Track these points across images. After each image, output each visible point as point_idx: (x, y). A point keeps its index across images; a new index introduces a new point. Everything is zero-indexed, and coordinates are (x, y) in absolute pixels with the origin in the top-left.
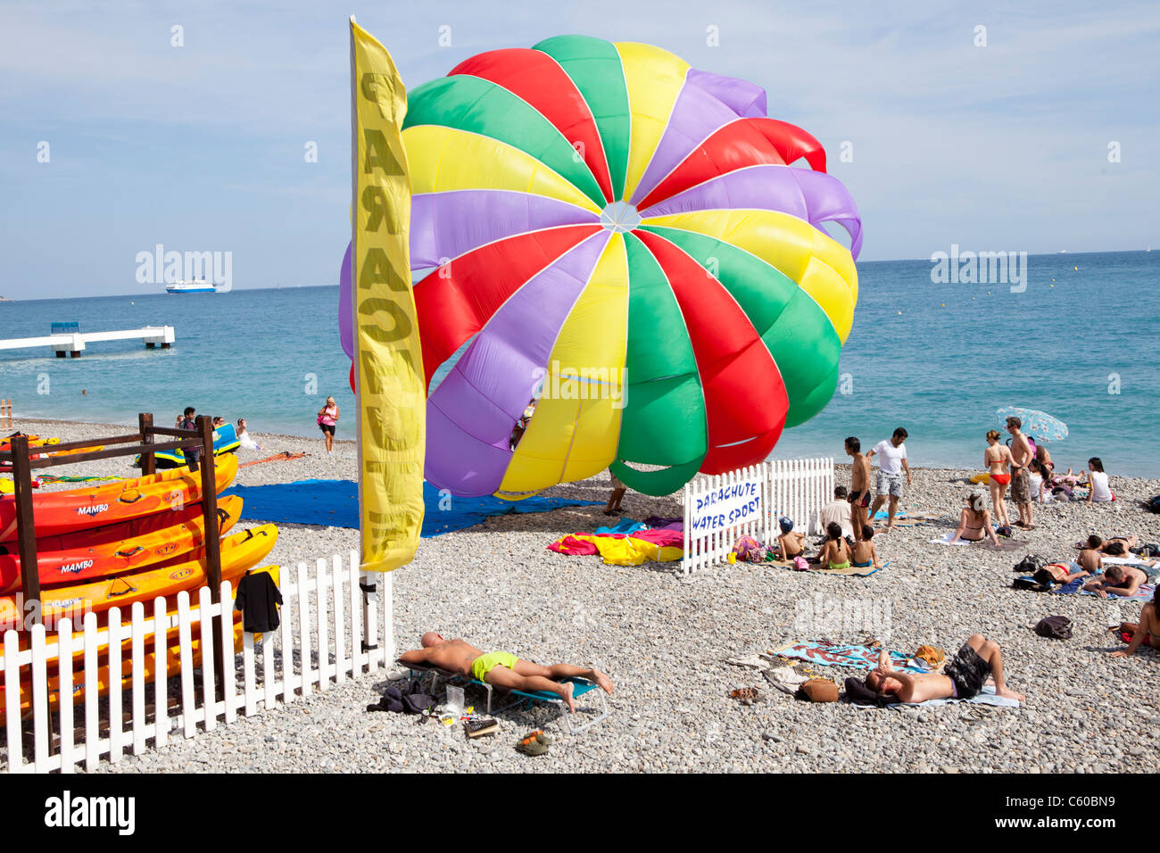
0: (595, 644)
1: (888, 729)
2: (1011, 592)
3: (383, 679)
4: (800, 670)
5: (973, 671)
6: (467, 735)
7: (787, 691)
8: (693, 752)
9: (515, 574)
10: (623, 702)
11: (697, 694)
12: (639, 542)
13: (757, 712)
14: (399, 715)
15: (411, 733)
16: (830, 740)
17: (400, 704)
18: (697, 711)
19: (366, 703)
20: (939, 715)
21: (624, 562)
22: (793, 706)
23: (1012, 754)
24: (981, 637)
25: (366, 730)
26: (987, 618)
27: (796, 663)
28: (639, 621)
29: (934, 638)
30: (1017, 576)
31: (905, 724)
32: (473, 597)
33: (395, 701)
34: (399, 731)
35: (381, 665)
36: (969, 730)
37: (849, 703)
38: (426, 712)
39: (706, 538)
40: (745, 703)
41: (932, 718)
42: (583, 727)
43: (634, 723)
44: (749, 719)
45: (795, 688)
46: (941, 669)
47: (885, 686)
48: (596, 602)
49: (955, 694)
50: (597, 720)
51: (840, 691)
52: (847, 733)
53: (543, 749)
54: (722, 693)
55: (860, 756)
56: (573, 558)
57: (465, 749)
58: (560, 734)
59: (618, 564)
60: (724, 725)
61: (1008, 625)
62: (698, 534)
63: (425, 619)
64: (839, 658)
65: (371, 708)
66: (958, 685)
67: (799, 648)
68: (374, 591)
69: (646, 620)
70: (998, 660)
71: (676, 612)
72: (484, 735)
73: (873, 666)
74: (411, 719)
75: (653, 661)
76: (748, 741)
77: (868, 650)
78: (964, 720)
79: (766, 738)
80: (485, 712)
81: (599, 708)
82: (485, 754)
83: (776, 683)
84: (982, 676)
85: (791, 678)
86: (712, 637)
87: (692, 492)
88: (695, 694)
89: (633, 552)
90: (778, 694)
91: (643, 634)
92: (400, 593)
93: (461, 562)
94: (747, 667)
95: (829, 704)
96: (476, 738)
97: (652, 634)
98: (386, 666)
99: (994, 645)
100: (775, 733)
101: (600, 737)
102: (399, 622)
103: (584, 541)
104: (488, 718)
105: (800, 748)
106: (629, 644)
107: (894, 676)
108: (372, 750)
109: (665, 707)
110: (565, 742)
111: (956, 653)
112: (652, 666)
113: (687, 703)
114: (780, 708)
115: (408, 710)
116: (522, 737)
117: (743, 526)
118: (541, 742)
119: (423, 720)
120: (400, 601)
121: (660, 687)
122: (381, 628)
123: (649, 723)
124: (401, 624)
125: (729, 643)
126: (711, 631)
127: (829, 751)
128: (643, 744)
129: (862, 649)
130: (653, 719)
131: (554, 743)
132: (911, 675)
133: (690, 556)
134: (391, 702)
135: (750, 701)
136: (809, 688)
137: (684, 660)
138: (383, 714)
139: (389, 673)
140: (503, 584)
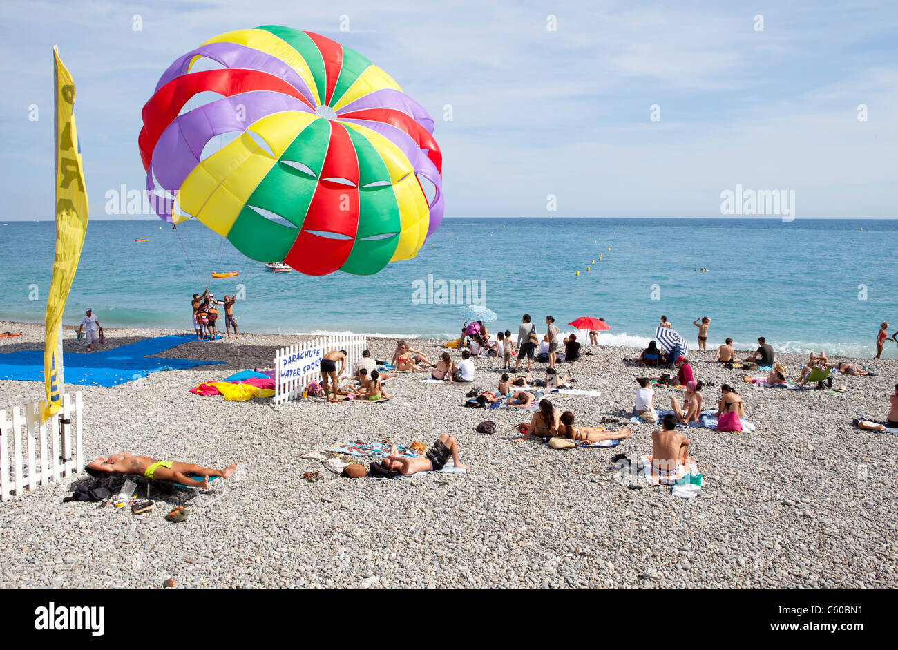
0: (219, 450)
1: (394, 491)
2: (464, 409)
3: (76, 480)
4: (344, 460)
5: (442, 455)
6: (133, 513)
7: (336, 473)
8: (279, 512)
9: (167, 409)
10: (236, 485)
11: (282, 477)
12: (248, 387)
13: (318, 486)
14: (86, 503)
15: (95, 514)
16: (361, 500)
17: (87, 496)
18: (282, 487)
19: (63, 497)
20: (423, 480)
21: (238, 399)
22: (340, 481)
23: (462, 499)
24: (446, 435)
25: (62, 515)
26: (451, 424)
27: (342, 455)
28: (247, 435)
29: (421, 437)
30: (467, 399)
31: (403, 487)
32: (140, 424)
33: (83, 494)
34: (86, 513)
35: (74, 471)
36: (439, 488)
37: (372, 477)
38: (104, 500)
39: (289, 383)
40: (311, 481)
41: (419, 483)
42: (210, 502)
43: (243, 498)
44: (313, 490)
45: (341, 470)
46: (424, 454)
47: (393, 466)
48: (220, 424)
49: (432, 468)
50: (219, 497)
51: (367, 470)
52: (371, 494)
53: (184, 517)
54: (297, 476)
55: (378, 507)
56: (206, 397)
57: (132, 521)
58: (195, 507)
59: (235, 400)
60: (298, 495)
61: (462, 427)
62: (284, 380)
63: (105, 439)
64: (367, 451)
65: (66, 500)
66: (433, 463)
67: (343, 446)
68: (69, 423)
69: (251, 434)
70: (456, 448)
71: (270, 428)
72: (145, 512)
73: (386, 455)
74: (94, 505)
75: (255, 459)
76: (312, 503)
77: (383, 446)
78: (436, 482)
79: (323, 501)
80: (145, 497)
81: (220, 490)
82: (145, 524)
83: (329, 468)
84: (447, 457)
85: (338, 464)
86: (292, 442)
87: (280, 355)
88: (281, 477)
89: (244, 393)
90: (331, 474)
91: (249, 443)
92: (89, 423)
93: (131, 402)
94: (313, 460)
95: (360, 479)
96: (139, 514)
97: (255, 443)
98: (78, 472)
99: (453, 439)
100: (328, 498)
101: (221, 508)
102: (87, 442)
103: (213, 386)
104: (147, 501)
105: (343, 505)
106: (240, 449)
107: (398, 460)
108: (66, 527)
109: (262, 486)
110: (198, 512)
111: (433, 444)
112: (255, 462)
113: (276, 483)
114: (332, 482)
115: (92, 499)
116: (170, 510)
117: (312, 375)
118: (182, 513)
119: (104, 505)
120: (88, 429)
121: (259, 474)
122: (74, 447)
123: (252, 497)
124: (89, 443)
125: (302, 446)
126: (291, 439)
127: (360, 506)
128: (248, 509)
129: (380, 445)
130: (254, 494)
131: (191, 513)
132: (408, 458)
133: (279, 394)
134: (80, 495)
135: (314, 480)
136: (349, 470)
137: (274, 457)
138: (75, 503)
139: (80, 477)
140: (159, 415)
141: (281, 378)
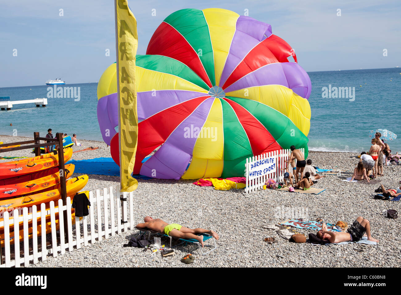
0: (212, 220)
1: (325, 253)
2: (374, 200)
3: (130, 234)
4: (291, 231)
5: (359, 231)
6: (162, 256)
7: (286, 239)
8: (250, 262)
9: (180, 194)
10: (223, 243)
11: (251, 240)
12: (228, 181)
13: (275, 246)
14: (136, 248)
15: (141, 255)
16: (303, 258)
17: (136, 244)
18: (251, 246)
19: (123, 243)
20: (345, 248)
21: (223, 189)
22: (289, 244)
23: (374, 263)
24: (362, 218)
25: (123, 254)
26: (364, 210)
27: (290, 228)
28: (228, 212)
29: (343, 218)
30: (376, 194)
31: (332, 251)
32: (165, 203)
33: (134, 243)
34: (136, 254)
35: (129, 229)
36: (357, 253)
37: (310, 243)
38: (146, 247)
39: (255, 179)
40: (270, 243)
41: (343, 249)
42: (207, 253)
43: (227, 251)
44: (271, 249)
45: (289, 238)
46: (346, 230)
47: (324, 237)
48: (212, 205)
49: (352, 240)
50: (212, 250)
51: (307, 239)
52: (309, 255)
53: (192, 261)
54: (261, 239)
55: (315, 263)
56: (203, 187)
57: (162, 261)
58: (198, 255)
59: (220, 190)
60: (262, 252)
61: (373, 213)
62: (252, 178)
63: (146, 211)
64: (306, 226)
65: (125, 246)
66: (353, 236)
67: (290, 222)
68: (126, 200)
69: (231, 211)
70: (369, 226)
71: (243, 208)
72: (169, 256)
73: (319, 229)
74: (141, 250)
75: (234, 227)
76: (271, 258)
77: (317, 223)
78: (355, 250)
79: (278, 257)
80: (169, 247)
81: (213, 245)
82: (169, 263)
83: (282, 235)
84: (362, 233)
85: (287, 233)
86: (257, 218)
87: (249, 162)
88: (250, 240)
89: (226, 185)
90: (282, 240)
91: (230, 217)
92: (136, 201)
93: (159, 189)
94: (270, 229)
95: (302, 244)
96: (166, 257)
97: (234, 217)
98: (131, 229)
99: (367, 221)
100: (281, 255)
101: (214, 257)
102: (135, 212)
103: (207, 181)
104: (170, 249)
105: (291, 260)
106: (225, 221)
107: (328, 233)
108: (126, 261)
109: (239, 245)
110: (200, 258)
111: (352, 224)
112: (234, 229)
113: (247, 243)
114: (283, 245)
115: (139, 246)
116: (184, 256)
117: (269, 175)
118: (191, 258)
119: (145, 250)
120: (136, 205)
121: (237, 237)
122: (129, 215)
123: (233, 251)
124: (136, 213)
125: (264, 220)
126: (256, 215)
127: (302, 262)
128: (230, 259)
129: (315, 222)
130: (234, 250)
131: (196, 259)
132: (335, 232)
133: (249, 187)
134: (133, 243)
135: (272, 243)
136: (295, 237)
137: (246, 227)
138: (130, 248)
139: (132, 232)
140: (176, 198)
141: (249, 176)
